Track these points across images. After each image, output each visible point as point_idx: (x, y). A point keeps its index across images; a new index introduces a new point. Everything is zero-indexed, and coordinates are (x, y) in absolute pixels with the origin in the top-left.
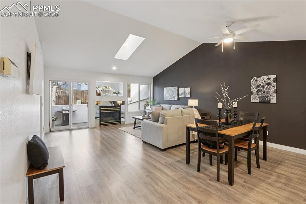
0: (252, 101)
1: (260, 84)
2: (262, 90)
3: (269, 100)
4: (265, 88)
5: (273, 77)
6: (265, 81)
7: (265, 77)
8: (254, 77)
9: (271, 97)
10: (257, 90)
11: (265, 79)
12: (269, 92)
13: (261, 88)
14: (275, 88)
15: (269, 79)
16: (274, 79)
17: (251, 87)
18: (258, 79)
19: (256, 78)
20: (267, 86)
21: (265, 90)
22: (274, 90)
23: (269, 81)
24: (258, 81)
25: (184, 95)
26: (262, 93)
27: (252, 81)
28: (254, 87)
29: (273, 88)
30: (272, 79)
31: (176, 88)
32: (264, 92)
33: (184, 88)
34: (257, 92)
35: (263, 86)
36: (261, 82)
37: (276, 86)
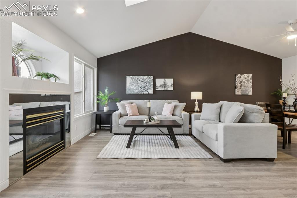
0: (237, 93)
1: (243, 80)
2: (243, 85)
3: (247, 92)
4: (246, 83)
5: (251, 75)
6: (246, 78)
7: (246, 75)
8: (239, 75)
9: (249, 91)
10: (240, 85)
11: (246, 77)
12: (248, 87)
13: (243, 83)
14: (252, 84)
15: (248, 77)
16: (251, 77)
17: (236, 82)
18: (242, 76)
19: (240, 75)
20: (247, 82)
21: (245, 85)
22: (251, 85)
23: (248, 79)
24: (241, 78)
25: (165, 88)
26: (244, 87)
27: (237, 77)
28: (238, 82)
29: (250, 83)
30: (250, 77)
31: (152, 77)
32: (245, 87)
33: (164, 79)
34: (240, 86)
35: (244, 82)
36: (243, 79)
37: (252, 82)
